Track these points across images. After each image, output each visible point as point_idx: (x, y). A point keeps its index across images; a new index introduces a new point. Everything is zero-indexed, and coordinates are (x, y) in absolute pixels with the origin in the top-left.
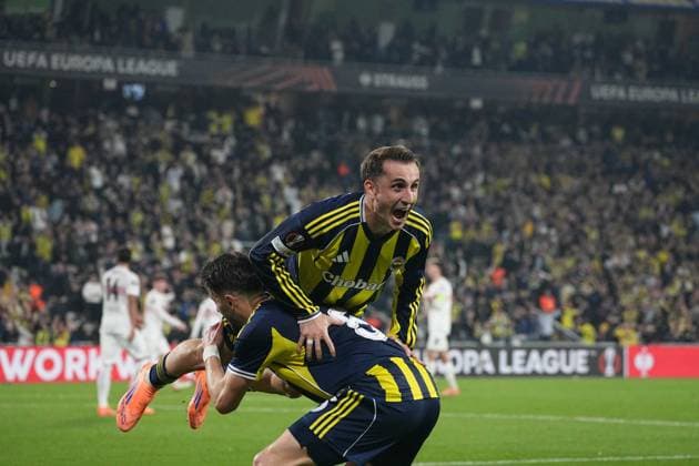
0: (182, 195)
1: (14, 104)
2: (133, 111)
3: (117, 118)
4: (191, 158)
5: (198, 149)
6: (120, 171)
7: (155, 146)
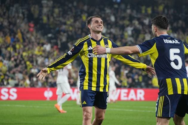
0: (132, 36)
1: (75, 4)
2: (116, 6)
3: (111, 9)
4: (136, 22)
5: (139, 19)
6: (111, 27)
7: (123, 18)
